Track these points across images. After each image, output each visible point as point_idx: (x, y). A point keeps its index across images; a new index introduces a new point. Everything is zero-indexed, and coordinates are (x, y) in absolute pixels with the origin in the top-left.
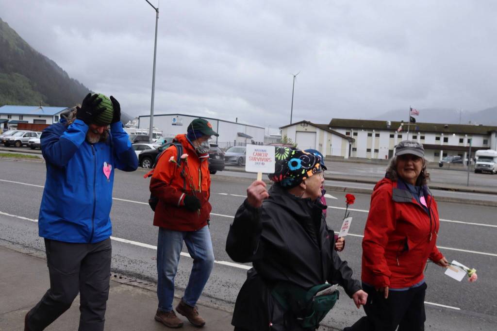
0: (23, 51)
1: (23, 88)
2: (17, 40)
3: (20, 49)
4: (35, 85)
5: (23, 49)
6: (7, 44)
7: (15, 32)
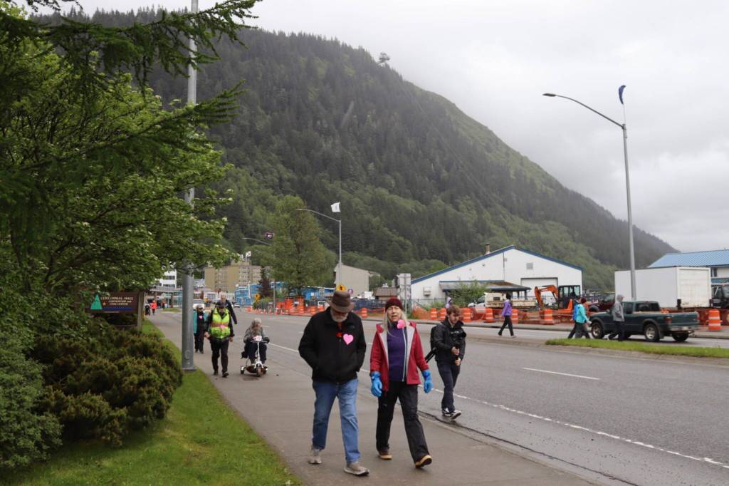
0: (552, 190)
1: (561, 240)
2: (543, 176)
3: (548, 189)
4: (577, 234)
5: (551, 187)
6: (533, 184)
7: (539, 167)
